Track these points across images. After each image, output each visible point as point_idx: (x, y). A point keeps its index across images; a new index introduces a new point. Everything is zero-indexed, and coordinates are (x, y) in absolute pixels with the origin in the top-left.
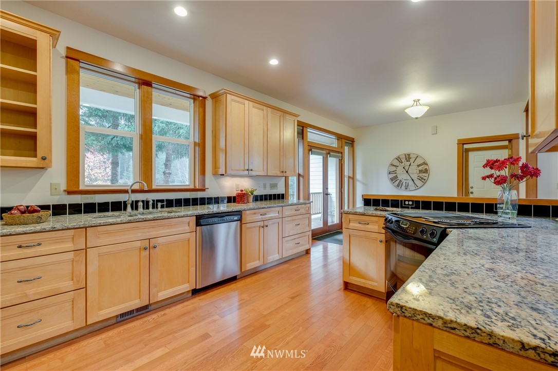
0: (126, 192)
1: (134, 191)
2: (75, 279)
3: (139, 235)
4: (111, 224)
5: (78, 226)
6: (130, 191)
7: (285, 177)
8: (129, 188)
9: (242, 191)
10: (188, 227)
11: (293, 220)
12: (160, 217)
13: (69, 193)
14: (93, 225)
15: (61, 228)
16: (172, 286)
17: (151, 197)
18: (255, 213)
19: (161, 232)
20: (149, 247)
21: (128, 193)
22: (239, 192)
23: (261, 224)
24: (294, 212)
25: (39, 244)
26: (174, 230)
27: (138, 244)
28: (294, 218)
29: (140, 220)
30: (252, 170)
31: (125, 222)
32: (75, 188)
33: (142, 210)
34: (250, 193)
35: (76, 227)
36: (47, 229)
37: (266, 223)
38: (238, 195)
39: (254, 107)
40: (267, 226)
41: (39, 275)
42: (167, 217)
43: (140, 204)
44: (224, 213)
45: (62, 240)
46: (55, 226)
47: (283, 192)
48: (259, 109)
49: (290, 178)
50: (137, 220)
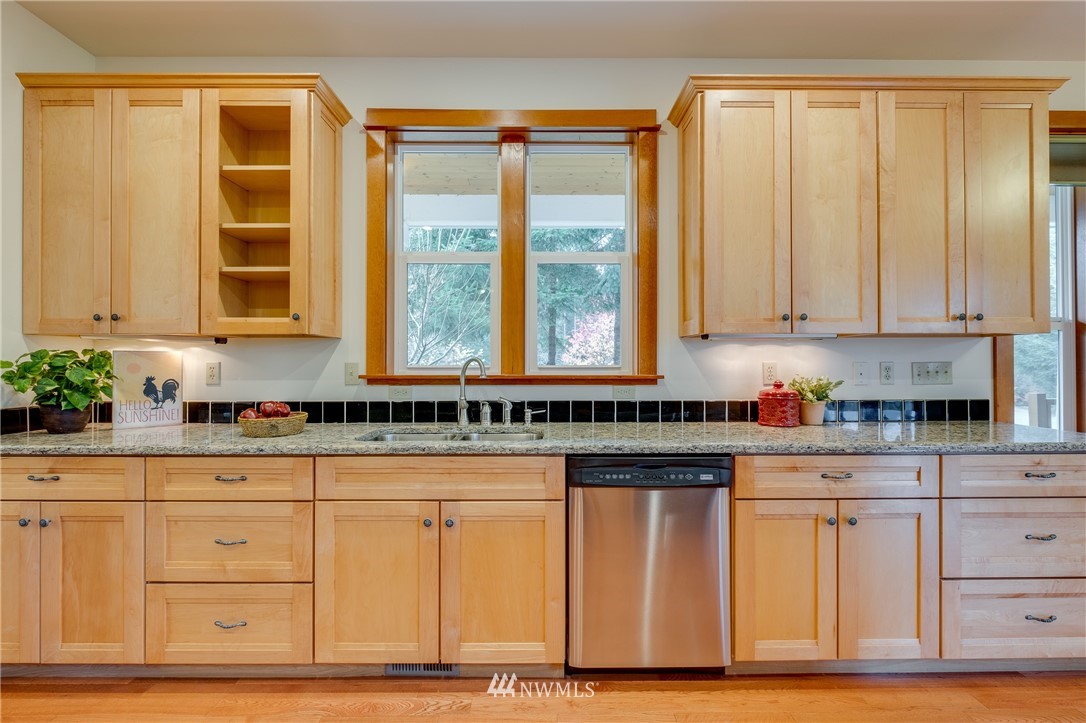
0: (454, 381)
1: (470, 381)
2: (294, 559)
3: (418, 486)
4: (357, 455)
5: (297, 452)
6: (463, 381)
7: (995, 337)
8: (458, 373)
9: (779, 386)
10: (542, 486)
11: (1008, 515)
12: (465, 448)
13: (371, 381)
14: (324, 452)
15: (271, 452)
16: (497, 636)
17: (509, 395)
18: (794, 469)
19: (467, 487)
20: (439, 522)
21: (460, 384)
22: (771, 389)
23: (829, 509)
24: (1015, 483)
25: (243, 479)
26: (502, 488)
27: (414, 509)
28: (1015, 506)
29: (417, 452)
30: (803, 318)
31: (383, 452)
32: (379, 372)
33: (489, 423)
34: (810, 396)
35: (295, 452)
36: (252, 452)
37: (848, 509)
38: (767, 398)
39: (811, 105)
40: (852, 522)
41: (242, 536)
42: (481, 452)
43: (487, 410)
44: (660, 455)
45: (273, 477)
46: (263, 448)
47: (986, 394)
48: (839, 105)
49: (1018, 340)
50: (411, 452)
